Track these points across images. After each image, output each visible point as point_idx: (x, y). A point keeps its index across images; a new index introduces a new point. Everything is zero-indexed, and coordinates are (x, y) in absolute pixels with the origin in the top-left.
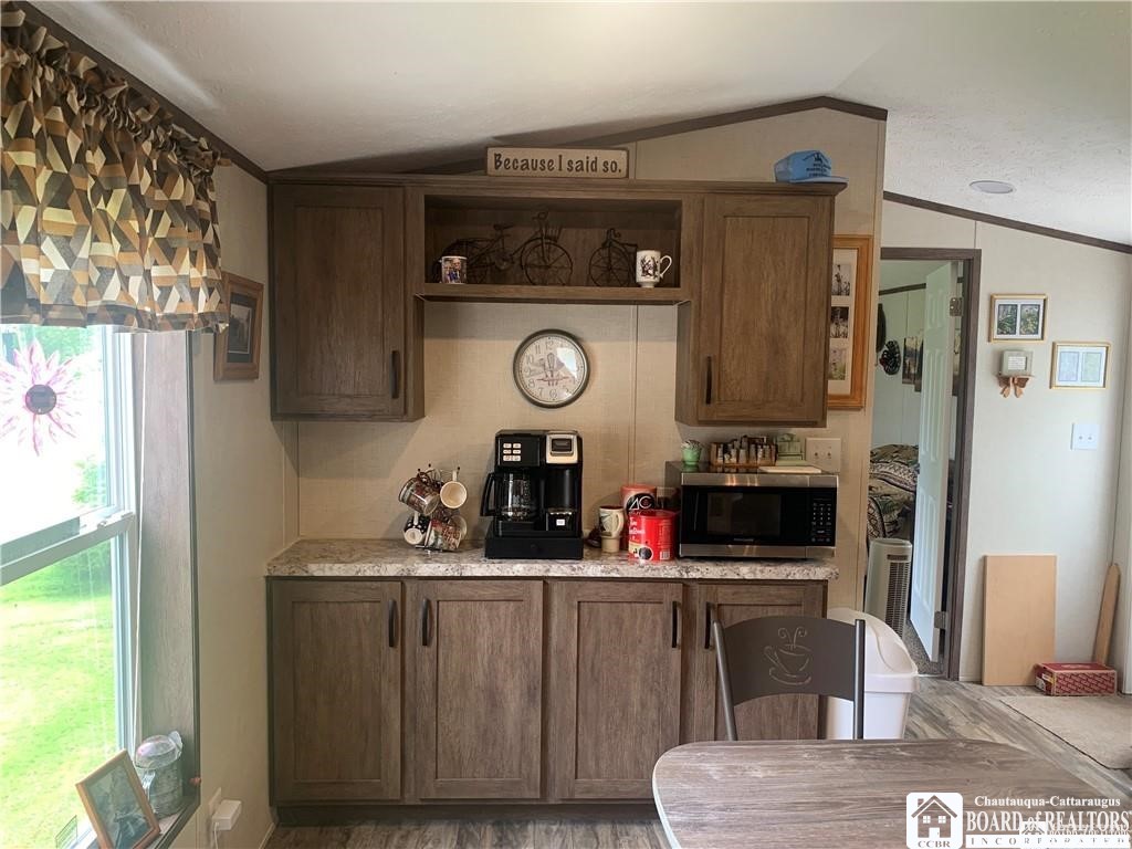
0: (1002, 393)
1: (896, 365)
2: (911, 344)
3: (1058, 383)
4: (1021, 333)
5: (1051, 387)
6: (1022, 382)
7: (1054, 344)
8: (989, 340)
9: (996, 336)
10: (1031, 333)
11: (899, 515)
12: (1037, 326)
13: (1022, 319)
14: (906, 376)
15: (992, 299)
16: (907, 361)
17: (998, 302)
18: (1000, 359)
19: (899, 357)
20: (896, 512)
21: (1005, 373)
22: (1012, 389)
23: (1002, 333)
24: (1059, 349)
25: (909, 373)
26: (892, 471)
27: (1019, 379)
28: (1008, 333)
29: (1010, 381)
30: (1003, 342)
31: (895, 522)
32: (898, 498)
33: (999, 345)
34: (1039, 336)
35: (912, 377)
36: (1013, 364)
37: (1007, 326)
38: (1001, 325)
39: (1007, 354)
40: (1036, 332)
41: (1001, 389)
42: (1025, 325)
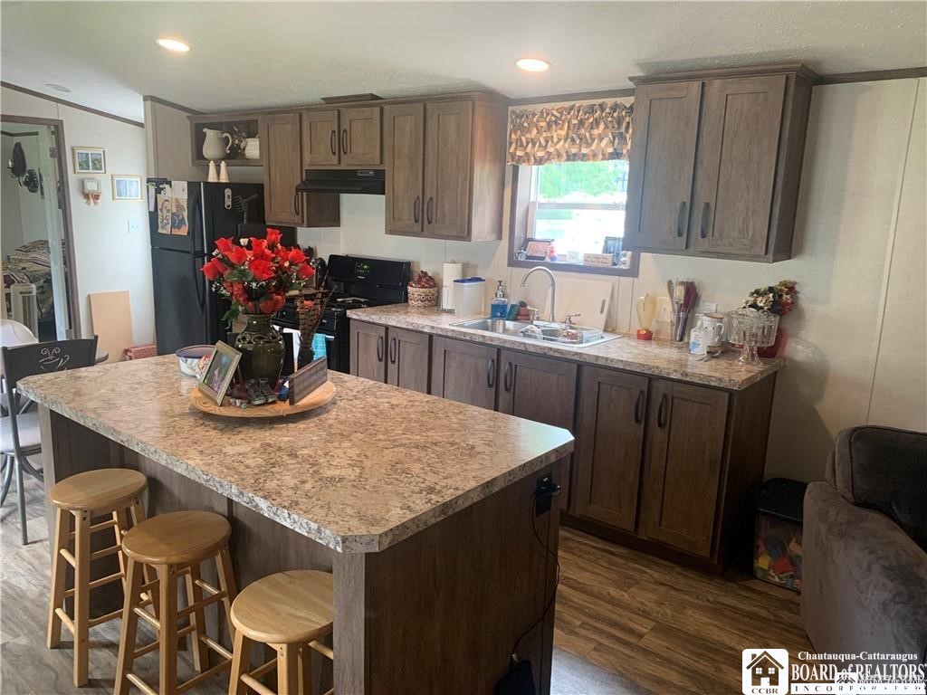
0: (87, 204)
1: (35, 186)
3: (116, 197)
4: (92, 170)
5: (113, 200)
6: (97, 197)
7: (111, 175)
8: (75, 173)
9: (78, 170)
10: (98, 170)
12: (101, 166)
13: (92, 162)
15: (73, 150)
17: (77, 152)
18: (82, 183)
19: (37, 181)
21: (87, 192)
22: (92, 201)
23: (82, 169)
24: (115, 179)
26: (38, 256)
27: (95, 195)
28: (85, 169)
29: (90, 196)
30: (83, 174)
33: (80, 176)
34: (103, 171)
36: (91, 187)
37: (84, 165)
38: (80, 165)
39: (86, 181)
40: (101, 169)
41: (85, 201)
42: (94, 164)
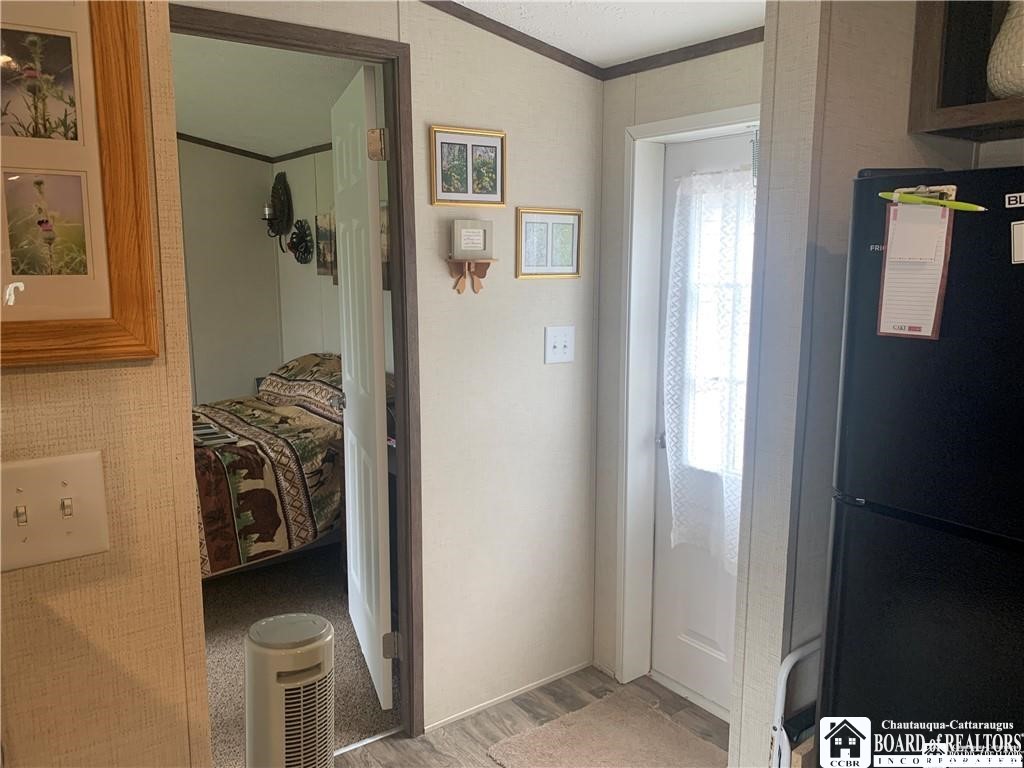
0: (454, 287)
1: (308, 251)
2: (323, 224)
3: (524, 269)
4: (474, 192)
5: (516, 277)
6: (481, 269)
7: (517, 209)
8: (431, 202)
9: (441, 195)
10: (489, 192)
11: (324, 461)
12: (495, 181)
13: (474, 169)
14: (322, 264)
15: (430, 134)
16: (321, 247)
17: (440, 138)
18: (449, 231)
19: (311, 241)
20: (320, 457)
21: (458, 255)
22: (468, 281)
23: (449, 191)
24: (525, 218)
25: (325, 262)
26: (312, 395)
27: (477, 265)
28: (457, 191)
29: (464, 268)
30: (455, 203)
31: (319, 472)
32: (321, 434)
33: (443, 210)
34: (497, 197)
35: (329, 265)
36: (468, 241)
37: (453, 179)
38: (446, 178)
39: (458, 225)
40: (494, 191)
41: (452, 281)
42: (479, 176)
